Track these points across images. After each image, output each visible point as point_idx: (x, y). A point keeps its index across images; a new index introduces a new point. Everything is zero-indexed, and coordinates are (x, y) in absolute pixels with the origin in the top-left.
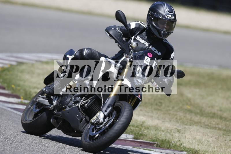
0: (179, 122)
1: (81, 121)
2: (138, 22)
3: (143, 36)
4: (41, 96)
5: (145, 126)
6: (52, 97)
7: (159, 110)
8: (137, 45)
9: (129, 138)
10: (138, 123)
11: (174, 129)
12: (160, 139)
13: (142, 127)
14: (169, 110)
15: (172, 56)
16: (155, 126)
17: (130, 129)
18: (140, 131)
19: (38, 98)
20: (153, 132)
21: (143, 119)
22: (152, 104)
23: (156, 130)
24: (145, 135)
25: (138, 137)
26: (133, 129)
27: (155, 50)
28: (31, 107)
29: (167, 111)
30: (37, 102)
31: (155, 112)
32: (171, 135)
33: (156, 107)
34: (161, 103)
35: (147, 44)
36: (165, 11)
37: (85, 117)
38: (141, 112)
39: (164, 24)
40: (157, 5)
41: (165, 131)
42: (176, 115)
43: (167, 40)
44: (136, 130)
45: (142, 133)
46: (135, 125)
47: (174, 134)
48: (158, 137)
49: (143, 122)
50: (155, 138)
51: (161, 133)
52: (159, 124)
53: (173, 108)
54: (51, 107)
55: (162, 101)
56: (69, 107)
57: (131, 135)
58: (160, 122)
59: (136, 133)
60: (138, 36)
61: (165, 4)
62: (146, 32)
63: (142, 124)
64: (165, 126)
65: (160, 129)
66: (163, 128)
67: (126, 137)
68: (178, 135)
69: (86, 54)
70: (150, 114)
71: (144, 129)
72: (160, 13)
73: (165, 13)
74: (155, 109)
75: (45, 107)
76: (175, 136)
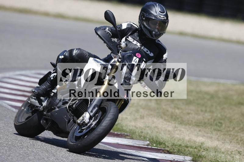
0: (240, 144)
1: (69, 121)
2: (130, 23)
3: (135, 36)
4: (33, 97)
5: (204, 148)
6: (42, 98)
7: (219, 130)
8: (126, 45)
9: (187, 160)
10: (197, 144)
11: (235, 150)
12: (220, 161)
13: (201, 148)
14: (230, 131)
15: (165, 56)
16: (214, 148)
17: (188, 150)
18: (198, 153)
19: (31, 99)
20: (212, 154)
21: (202, 140)
22: (211, 125)
23: (215, 152)
24: (204, 157)
25: (197, 159)
26: (192, 151)
27: (147, 51)
28: (25, 108)
29: (227, 131)
30: (29, 103)
31: (214, 133)
32: (231, 157)
33: (215, 127)
34: (221, 123)
35: (139, 44)
36: (157, 12)
37: (73, 118)
38: (200, 133)
39: (155, 24)
40: (149, 5)
41: (225, 153)
42: (237, 136)
43: (159, 41)
44: (194, 151)
45: (201, 155)
46: (193, 146)
47: (234, 156)
48: (218, 159)
49: (202, 144)
50: (214, 160)
51: (221, 154)
52: (219, 146)
53: (234, 128)
54: (41, 109)
55: (222, 121)
56: (58, 108)
57: (189, 157)
58: (221, 143)
59: (195, 155)
60: (129, 37)
61: (157, 4)
62: (138, 32)
63: (201, 145)
64: (225, 147)
65: (219, 151)
66: (223, 150)
67: (184, 159)
68: (239, 157)
69: (75, 54)
70: (209, 135)
71: (203, 151)
72: (152, 14)
73: (157, 13)
74: (215, 130)
75: (36, 108)
76: (236, 158)
